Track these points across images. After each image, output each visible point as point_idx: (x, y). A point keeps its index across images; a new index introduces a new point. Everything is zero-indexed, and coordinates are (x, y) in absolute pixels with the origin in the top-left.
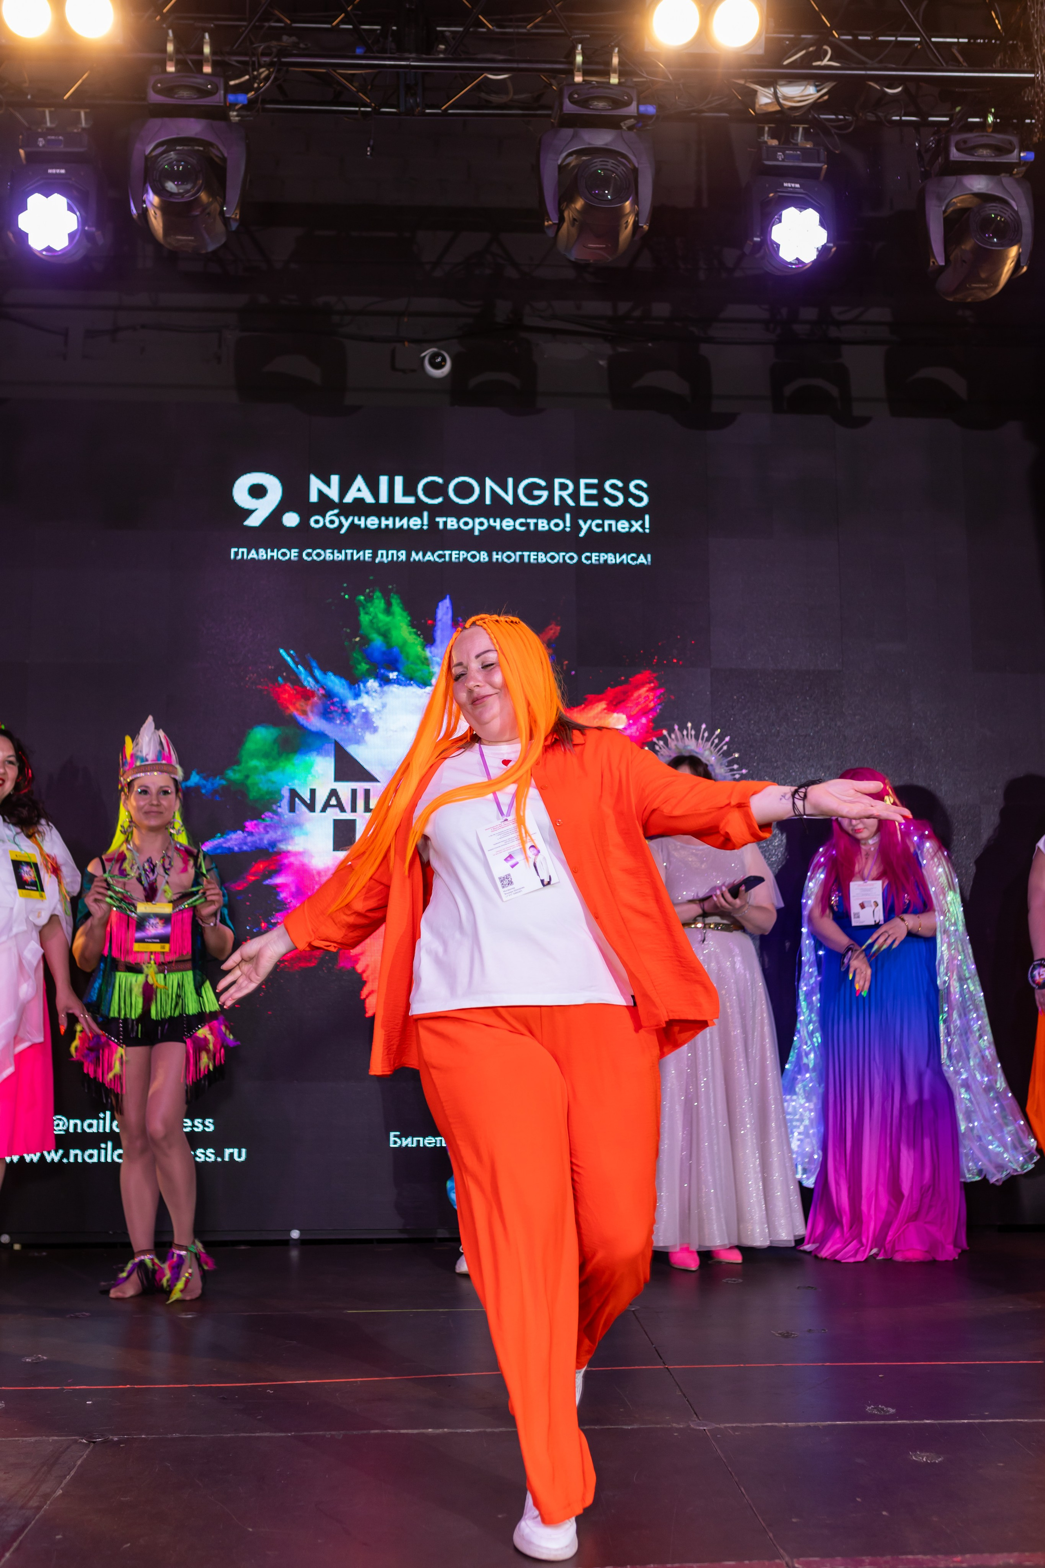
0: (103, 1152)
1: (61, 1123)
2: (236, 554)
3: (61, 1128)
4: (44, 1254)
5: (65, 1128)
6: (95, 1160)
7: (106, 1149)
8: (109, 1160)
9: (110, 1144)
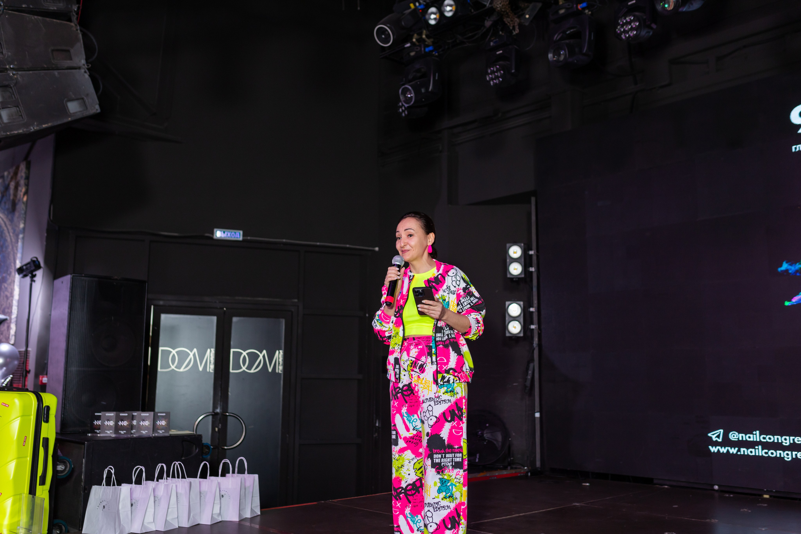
0: (757, 450)
1: (735, 435)
2: (796, 148)
3: (735, 437)
4: (732, 496)
5: (737, 438)
6: (753, 454)
7: (758, 449)
8: (760, 455)
9: (760, 447)
